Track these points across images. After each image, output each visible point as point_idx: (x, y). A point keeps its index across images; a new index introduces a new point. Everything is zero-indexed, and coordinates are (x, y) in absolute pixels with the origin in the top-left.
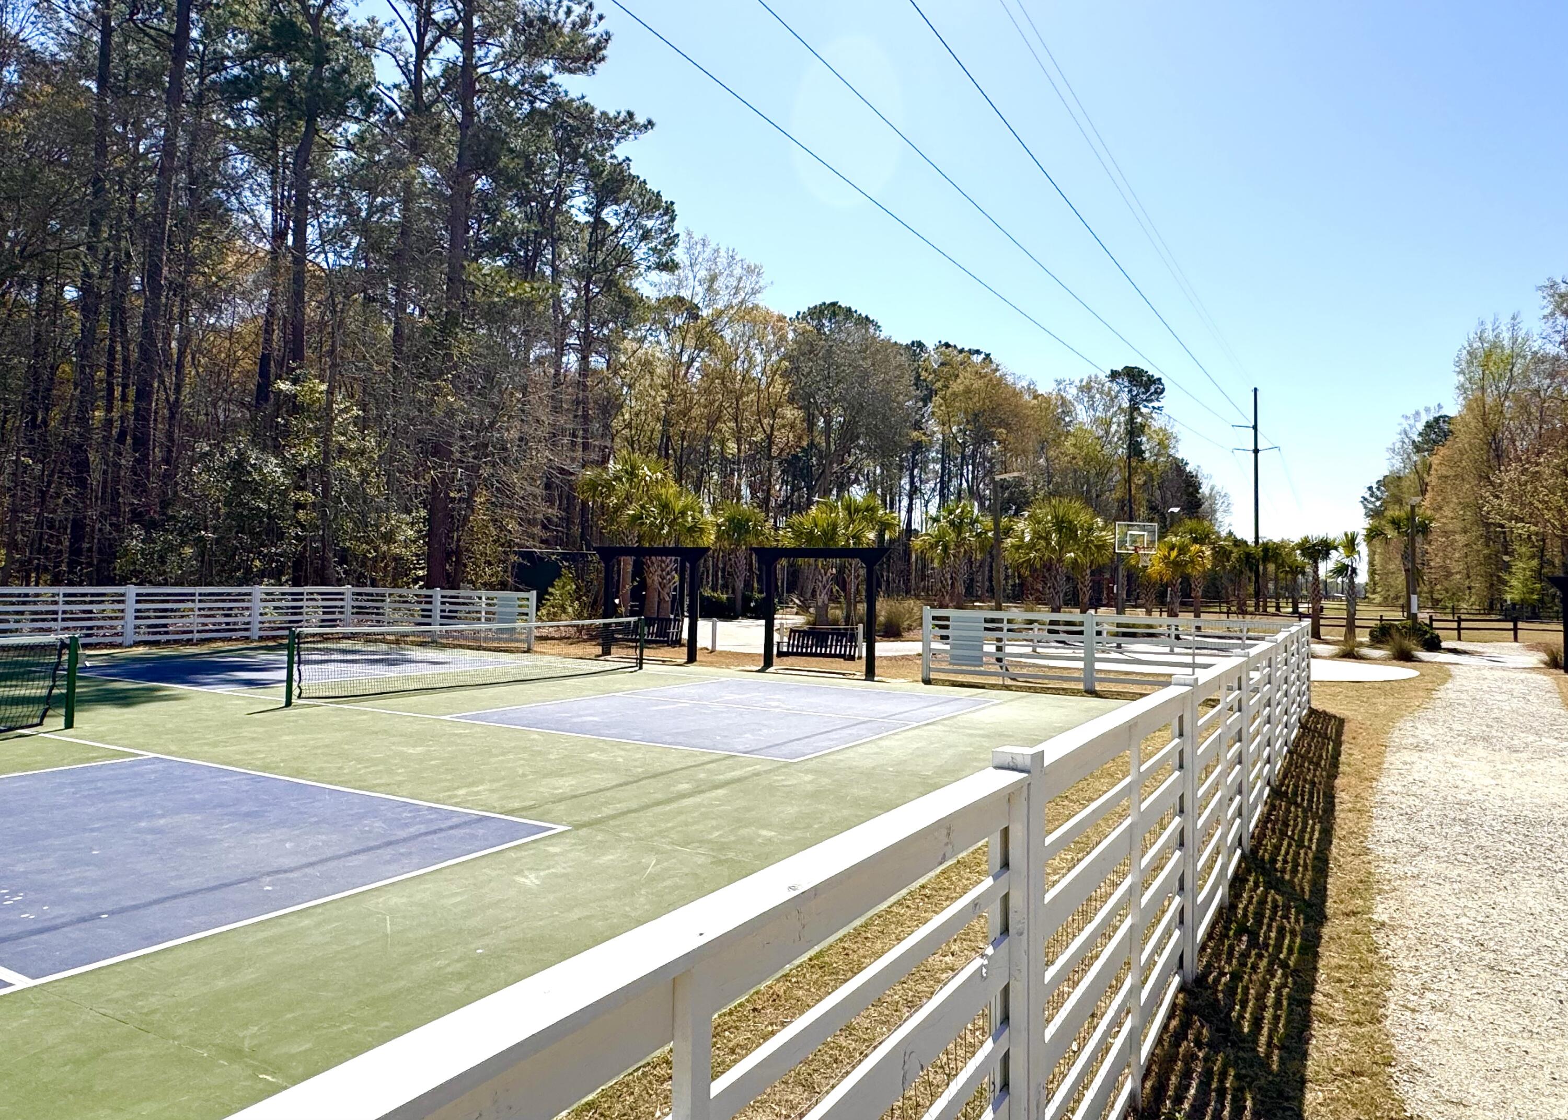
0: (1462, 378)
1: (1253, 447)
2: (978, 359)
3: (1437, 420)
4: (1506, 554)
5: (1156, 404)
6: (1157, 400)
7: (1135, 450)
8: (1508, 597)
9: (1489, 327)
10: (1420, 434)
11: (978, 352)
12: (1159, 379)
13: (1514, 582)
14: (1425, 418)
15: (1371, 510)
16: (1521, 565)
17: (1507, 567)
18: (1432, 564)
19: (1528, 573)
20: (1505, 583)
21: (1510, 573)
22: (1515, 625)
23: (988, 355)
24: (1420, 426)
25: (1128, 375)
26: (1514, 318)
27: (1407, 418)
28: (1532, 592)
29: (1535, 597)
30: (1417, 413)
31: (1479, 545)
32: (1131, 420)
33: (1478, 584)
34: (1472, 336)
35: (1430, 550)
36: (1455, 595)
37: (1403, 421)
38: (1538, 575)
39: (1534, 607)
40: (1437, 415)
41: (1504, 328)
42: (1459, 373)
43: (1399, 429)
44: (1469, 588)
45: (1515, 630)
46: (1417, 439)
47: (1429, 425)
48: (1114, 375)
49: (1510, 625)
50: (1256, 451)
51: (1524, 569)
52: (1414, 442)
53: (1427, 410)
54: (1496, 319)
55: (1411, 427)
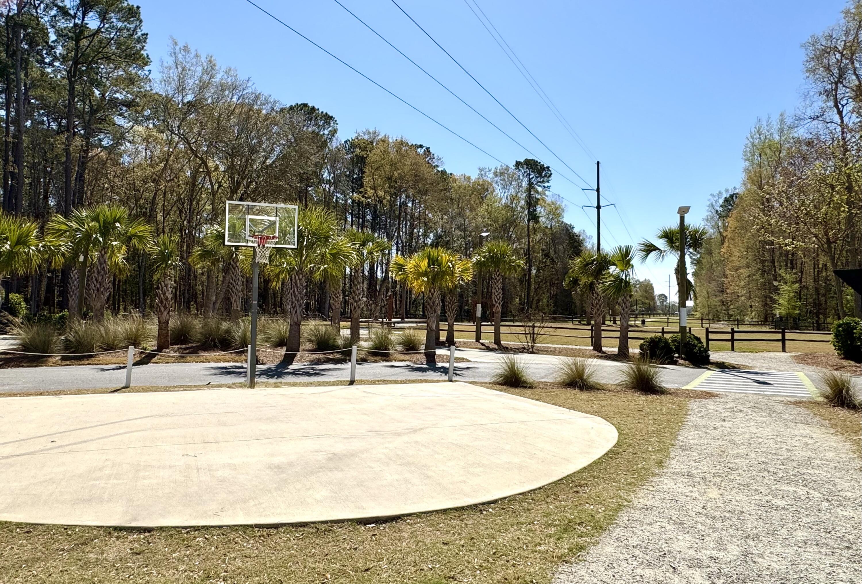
0: (747, 163)
1: (596, 205)
2: (421, 151)
3: (732, 196)
4: (776, 280)
5: (546, 185)
6: (548, 182)
7: (534, 217)
8: (777, 312)
9: (764, 123)
10: (721, 206)
11: (421, 146)
12: (548, 168)
13: (781, 301)
14: (725, 195)
15: (694, 259)
16: (786, 288)
17: (776, 290)
18: (728, 291)
19: (792, 294)
20: (774, 301)
21: (779, 294)
22: (783, 336)
23: (428, 149)
24: (721, 201)
25: (527, 164)
26: (781, 115)
27: (713, 196)
28: (795, 307)
29: (797, 312)
30: (720, 193)
31: (758, 276)
32: (529, 196)
33: (757, 304)
34: (753, 130)
35: (727, 282)
36: (742, 312)
37: (711, 197)
38: (799, 295)
39: (795, 319)
40: (732, 193)
41: (775, 123)
42: (746, 160)
43: (708, 203)
44: (751, 306)
45: (783, 340)
46: (720, 209)
47: (726, 200)
48: (518, 164)
49: (779, 336)
50: (599, 207)
51: (789, 291)
52: (717, 211)
53: (727, 191)
54: (769, 118)
55: (716, 201)
